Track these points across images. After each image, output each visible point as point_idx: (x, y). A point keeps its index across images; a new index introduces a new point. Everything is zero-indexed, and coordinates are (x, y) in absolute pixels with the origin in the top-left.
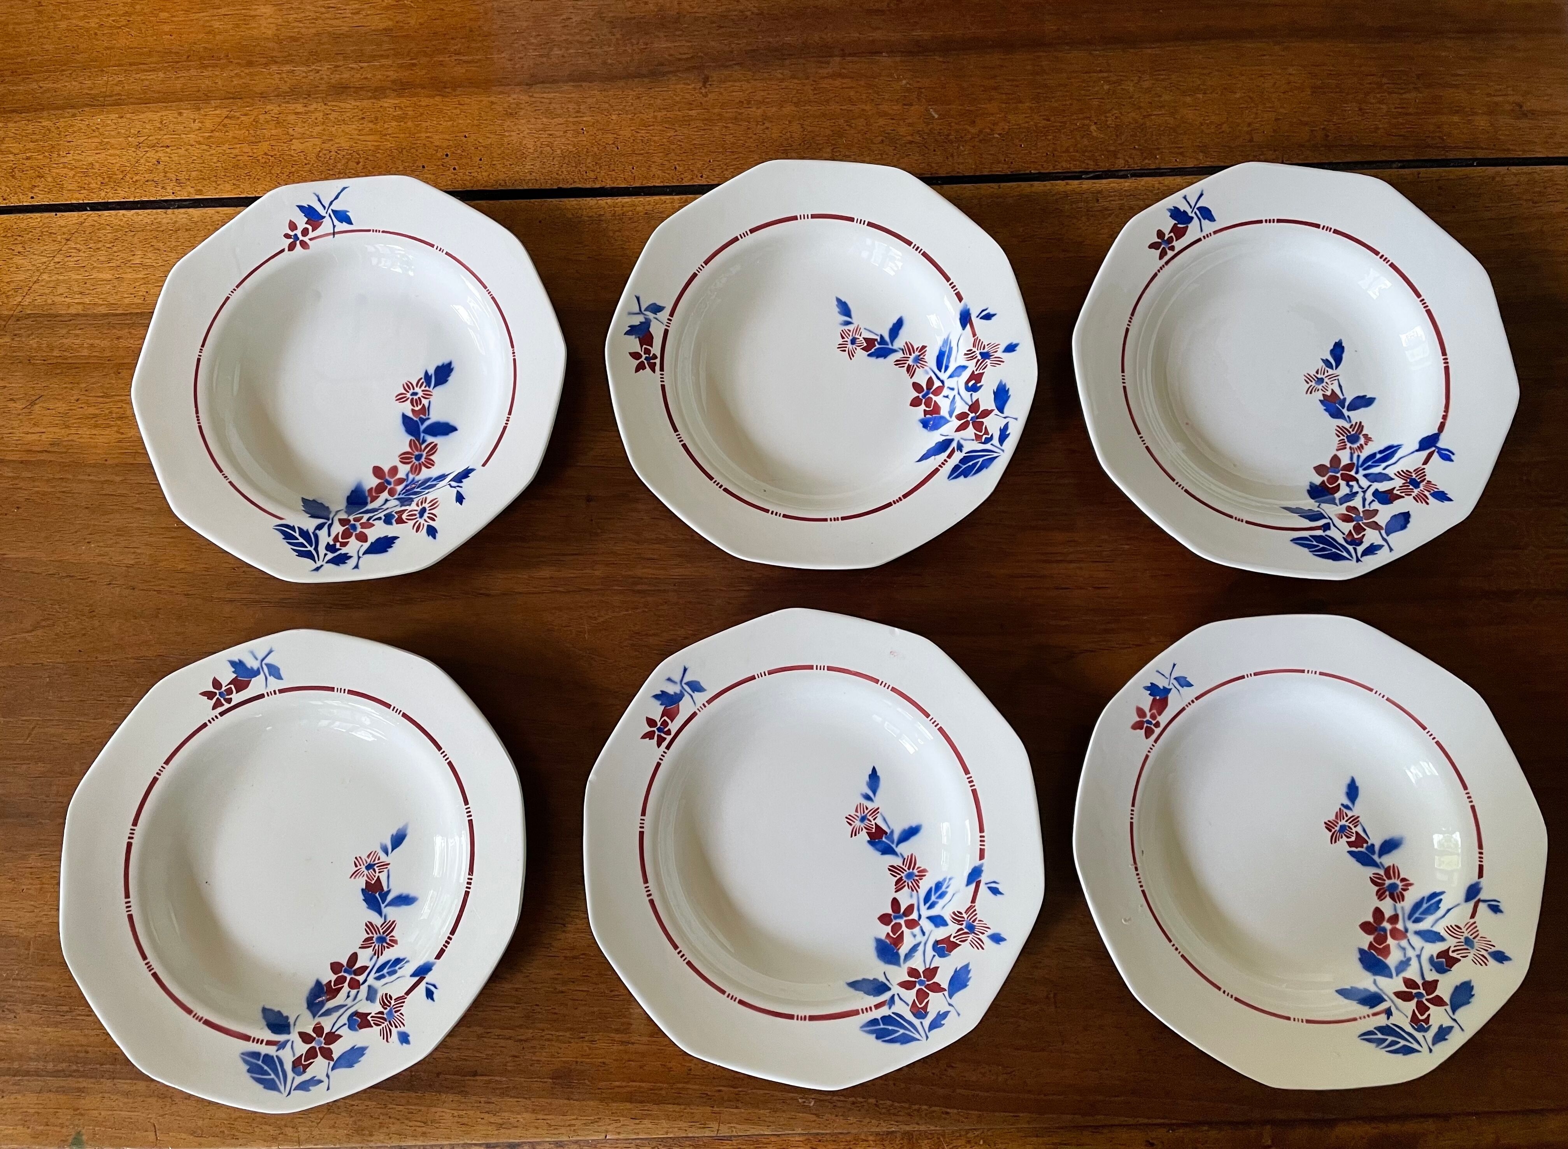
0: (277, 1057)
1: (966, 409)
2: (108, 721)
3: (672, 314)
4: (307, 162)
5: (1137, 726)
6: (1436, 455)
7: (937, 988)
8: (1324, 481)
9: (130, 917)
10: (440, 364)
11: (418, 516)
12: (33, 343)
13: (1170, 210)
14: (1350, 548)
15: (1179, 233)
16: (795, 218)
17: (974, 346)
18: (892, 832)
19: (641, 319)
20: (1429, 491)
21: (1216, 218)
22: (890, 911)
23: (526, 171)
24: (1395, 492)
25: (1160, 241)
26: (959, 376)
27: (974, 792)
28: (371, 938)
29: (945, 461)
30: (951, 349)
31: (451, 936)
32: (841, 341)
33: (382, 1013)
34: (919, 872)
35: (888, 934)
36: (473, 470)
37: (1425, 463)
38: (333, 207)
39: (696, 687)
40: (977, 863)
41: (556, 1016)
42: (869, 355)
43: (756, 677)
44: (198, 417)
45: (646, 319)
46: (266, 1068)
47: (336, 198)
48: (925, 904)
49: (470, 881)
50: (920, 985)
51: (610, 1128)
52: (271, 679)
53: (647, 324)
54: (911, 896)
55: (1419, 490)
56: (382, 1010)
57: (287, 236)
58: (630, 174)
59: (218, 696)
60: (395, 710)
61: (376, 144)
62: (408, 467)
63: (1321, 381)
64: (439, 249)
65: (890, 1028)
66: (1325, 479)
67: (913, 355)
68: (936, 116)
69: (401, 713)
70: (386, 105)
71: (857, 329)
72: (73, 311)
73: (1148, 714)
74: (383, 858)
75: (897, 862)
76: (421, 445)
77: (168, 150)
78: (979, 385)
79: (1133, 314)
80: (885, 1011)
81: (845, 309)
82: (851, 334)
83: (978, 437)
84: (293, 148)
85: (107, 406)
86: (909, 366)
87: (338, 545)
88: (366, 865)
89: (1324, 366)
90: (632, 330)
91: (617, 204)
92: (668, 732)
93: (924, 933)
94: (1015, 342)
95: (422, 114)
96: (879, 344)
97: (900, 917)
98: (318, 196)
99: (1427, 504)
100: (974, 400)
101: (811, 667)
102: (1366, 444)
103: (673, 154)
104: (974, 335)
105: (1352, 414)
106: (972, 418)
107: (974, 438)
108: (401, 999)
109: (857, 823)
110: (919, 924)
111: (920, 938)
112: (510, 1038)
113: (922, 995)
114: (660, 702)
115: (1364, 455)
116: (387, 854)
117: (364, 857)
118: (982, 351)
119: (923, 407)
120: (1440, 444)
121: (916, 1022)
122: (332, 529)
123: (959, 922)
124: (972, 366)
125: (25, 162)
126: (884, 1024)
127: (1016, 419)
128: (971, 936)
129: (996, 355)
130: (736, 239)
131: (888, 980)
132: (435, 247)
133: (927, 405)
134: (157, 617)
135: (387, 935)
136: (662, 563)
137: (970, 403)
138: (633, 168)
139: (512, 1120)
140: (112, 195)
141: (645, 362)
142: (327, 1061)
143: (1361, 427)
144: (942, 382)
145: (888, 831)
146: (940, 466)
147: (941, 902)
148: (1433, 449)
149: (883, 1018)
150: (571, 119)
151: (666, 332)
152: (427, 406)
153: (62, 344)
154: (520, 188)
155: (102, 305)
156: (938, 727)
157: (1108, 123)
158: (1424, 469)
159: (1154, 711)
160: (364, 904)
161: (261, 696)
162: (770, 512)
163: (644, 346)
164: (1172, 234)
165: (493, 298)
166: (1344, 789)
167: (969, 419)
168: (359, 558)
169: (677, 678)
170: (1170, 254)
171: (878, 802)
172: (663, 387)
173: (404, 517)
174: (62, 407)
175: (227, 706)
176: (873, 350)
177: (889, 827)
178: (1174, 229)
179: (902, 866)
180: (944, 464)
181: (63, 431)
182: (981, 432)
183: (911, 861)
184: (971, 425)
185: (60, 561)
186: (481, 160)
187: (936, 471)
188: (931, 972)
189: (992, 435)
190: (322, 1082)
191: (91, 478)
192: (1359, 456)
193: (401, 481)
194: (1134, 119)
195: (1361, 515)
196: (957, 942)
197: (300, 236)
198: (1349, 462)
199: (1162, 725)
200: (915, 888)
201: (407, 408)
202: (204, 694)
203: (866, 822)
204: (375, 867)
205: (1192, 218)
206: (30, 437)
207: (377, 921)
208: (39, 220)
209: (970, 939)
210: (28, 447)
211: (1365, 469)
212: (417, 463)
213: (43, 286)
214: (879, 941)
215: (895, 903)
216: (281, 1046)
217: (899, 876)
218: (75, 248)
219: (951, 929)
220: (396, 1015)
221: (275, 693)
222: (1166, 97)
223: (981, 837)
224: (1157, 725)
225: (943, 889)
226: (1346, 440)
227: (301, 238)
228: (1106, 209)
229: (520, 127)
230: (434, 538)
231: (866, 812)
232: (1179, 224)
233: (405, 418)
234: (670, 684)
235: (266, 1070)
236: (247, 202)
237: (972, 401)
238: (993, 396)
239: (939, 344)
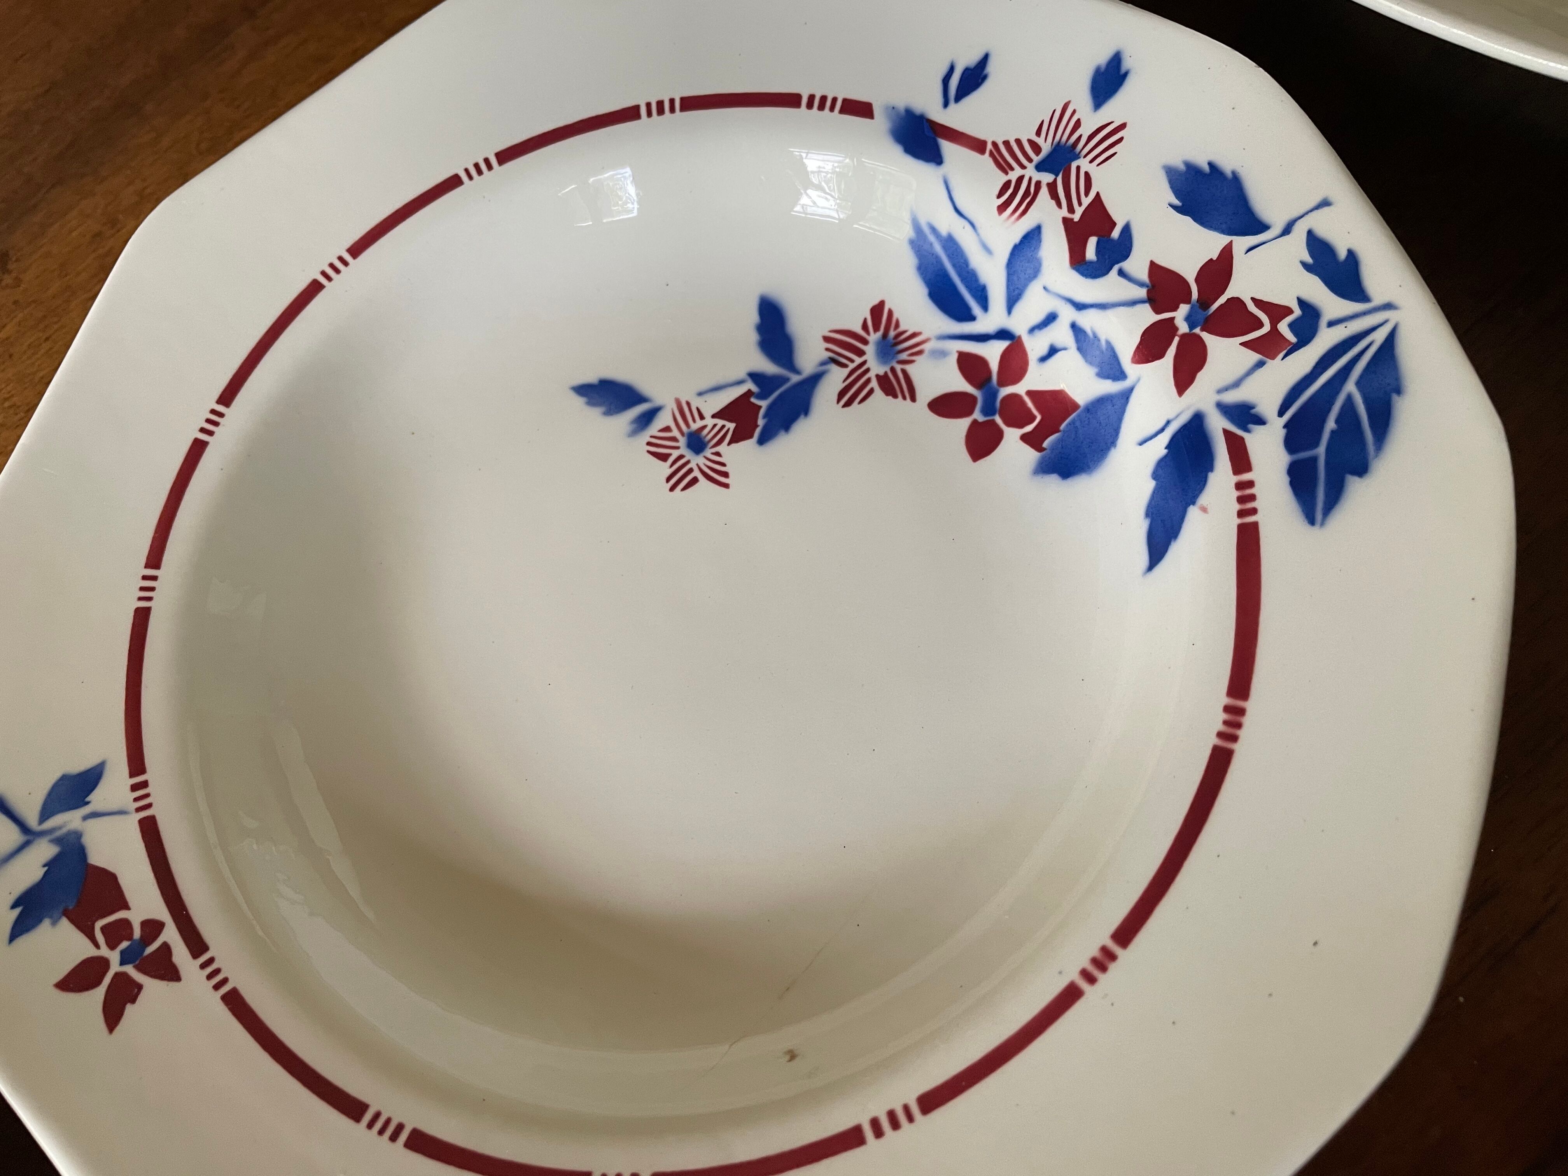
1: (1147, 316)
3: (137, 764)
16: (314, 289)
17: (1005, 168)
19: (42, 852)
26: (1036, 272)
29: (1244, 486)
30: (951, 244)
32: (665, 469)
42: (762, 441)
45: (58, 841)
53: (69, 854)
67: (870, 350)
71: (683, 410)
78: (1116, 234)
81: (613, 395)
82: (675, 433)
83: (1268, 346)
86: (883, 379)
94: (1105, 61)
96: (762, 396)
100: (1143, 275)
104: (978, 146)
106: (1190, 319)
107: (1255, 357)
118: (1036, 159)
119: (1012, 435)
124: (1047, 214)
127: (1325, 203)
129: (1085, 131)
130: (198, 448)
133: (1019, 418)
137: (1142, 293)
141: (130, 969)
144: (1003, 334)
146: (1241, 514)
151: (149, 829)
163: (96, 926)
167: (1183, 327)
172: (232, 999)
176: (761, 422)
180: (1251, 499)
182: (1260, 326)
184: (1208, 337)
187: (1248, 537)
189: (1301, 303)
237: (1141, 284)
238: (1188, 219)
239: (908, 262)
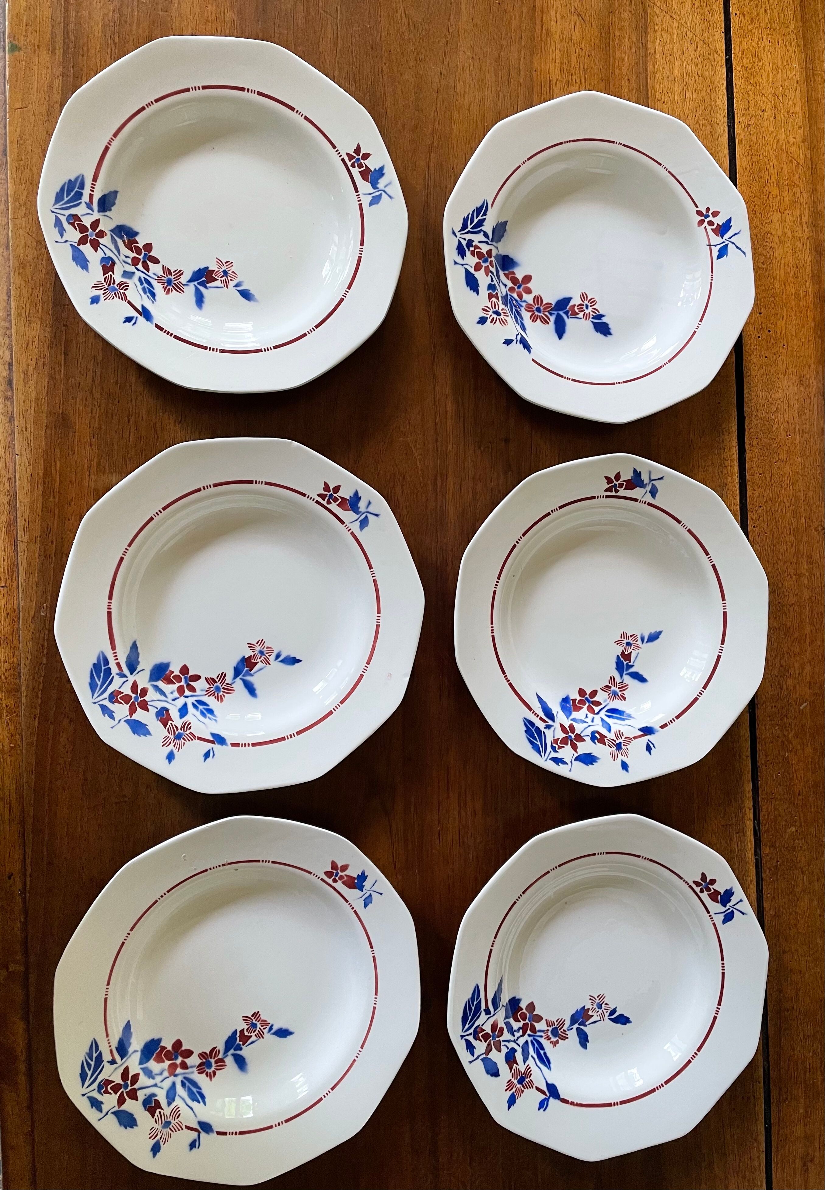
0: (81, 203)
1: (577, 731)
2: (336, 72)
3: (650, 504)
4: (764, 224)
5: (334, 865)
6: (543, 1097)
7: (132, 710)
8: (522, 1009)
9: (187, 90)
10: (610, 326)
11: (494, 310)
12: (625, 15)
13: (731, 889)
14: (471, 1031)
15: (714, 896)
16: (723, 599)
17: (626, 738)
18: (252, 675)
19: (646, 481)
20: (515, 1092)
21: (725, 925)
22: (191, 673)
23: (758, 392)
24: (515, 1065)
25: (708, 881)
26: (603, 725)
27: (283, 739)
28: (170, 274)
29: (538, 716)
30: (623, 720)
31: (173, 336)
32: (629, 634)
33: (114, 283)
34: (221, 696)
35: (173, 672)
36: (529, 351)
37: (537, 1089)
38: (730, 245)
39: (364, 523)
40: (229, 742)
41: (110, 416)
42: (618, 656)
43: (371, 570)
44: (570, 141)
45: (646, 484)
46: (72, 194)
47: (737, 247)
48: (196, 701)
49: (215, 350)
50: (135, 697)
51: (24, 458)
52: (370, 198)
53: (642, 485)
54: (202, 690)
55: (517, 1083)
56: (117, 283)
57: (708, 210)
58: (756, 472)
59: (357, 157)
60: (346, 293)
61: (778, 277)
62: (531, 302)
63: (600, 1007)
64: (699, 326)
65: (102, 675)
66: (524, 1011)
67: (618, 691)
68: (801, 708)
69: (344, 297)
70: (808, 284)
71: (638, 647)
72: (649, 45)
73: (343, 874)
74: (232, 284)
75: (229, 679)
76: (548, 312)
77: (773, 118)
78: (596, 741)
79: (651, 860)
80: (115, 670)
81: (654, 637)
82: (635, 642)
83: (556, 741)
84: (775, 213)
85: (577, 71)
86: (610, 687)
87: (472, 249)
88: (227, 270)
89: (611, 1009)
90: (637, 474)
91: (733, 462)
92: (329, 503)
93: (174, 700)
94: (629, 769)
95: (801, 312)
96: (627, 664)
97: (186, 682)
98: (738, 233)
99: (506, 1090)
100: (584, 738)
101: (379, 612)
102: (551, 1042)
103: (771, 504)
104: (635, 738)
105: (574, 1031)
106: (571, 736)
107: (556, 738)
108: (124, 297)
109: (258, 648)
110: (181, 696)
111: (170, 697)
112: (93, 381)
113: (126, 699)
114: (352, 496)
115: (543, 1041)
116: (235, 286)
117: (233, 269)
118: (622, 744)
119: (578, 698)
120: (552, 1100)
121: (106, 695)
122: (484, 244)
123: (183, 727)
124: (611, 736)
125: (763, 9)
126: (104, 669)
127: (570, 771)
128: (172, 737)
129: (619, 755)
130: (707, 553)
131: (138, 673)
132: (700, 323)
133: (580, 702)
134: (416, 110)
135: (173, 286)
136: (458, 497)
137: (582, 735)
138: (760, 474)
139: (30, 382)
140: (738, 75)
141: (613, 484)
142: (77, 241)
143: (564, 1038)
144: (598, 713)
145: (252, 672)
146: (534, 711)
147: (198, 714)
148: (548, 1095)
149: (110, 669)
150: (797, 426)
151: (636, 500)
152: (578, 316)
153: (624, 38)
154: (745, 387)
155: (654, 68)
156: (333, 711)
157: (797, 841)
158: (533, 1088)
159: (345, 878)
160: (196, 269)
161: (356, 190)
162: (498, 580)
163: (625, 483)
164: (713, 891)
165: (661, 367)
166: (285, 1026)
167: (570, 734)
168: (463, 265)
169: (371, 509)
170: (698, 890)
171: (275, 665)
172: (594, 498)
173: (494, 299)
174: (576, 37)
175: (349, 164)
176: (622, 659)
177: (255, 673)
178: (717, 892)
179: (226, 682)
180: (535, 715)
181: (558, 38)
182: (560, 743)
183: (229, 690)
184: (565, 735)
185: (459, 35)
186: (766, 357)
187: (530, 709)
188: (144, 706)
189: (558, 752)
190: (62, 237)
191: (522, 59)
192: (541, 1037)
193: (520, 296)
194: (800, 861)
195: (497, 1039)
196: (168, 726)
197: (708, 219)
198: (537, 1029)
199: (334, 885)
200: (209, 693)
201: (576, 301)
202: (359, 147)
203: (259, 655)
204: (225, 277)
205: (725, 906)
206: (553, 13)
207: (184, 279)
208: (719, 19)
209: (170, 736)
210: (545, 10)
211: (531, 1041)
212: (534, 309)
213: (669, 22)
214: (167, 665)
215: (197, 678)
216: (89, 206)
217: (217, 680)
218: (697, 47)
219: (177, 721)
220: (113, 293)
221: (359, 201)
222: (817, 885)
223: (249, 744)
224: (335, 881)
225: (208, 715)
226: (554, 1027)
227: (707, 220)
228: (731, 840)
229: (791, 387)
230: (478, 323)
231: (267, 655)
232: (721, 896)
233: (569, 299)
234: (366, 503)
235: (70, 194)
236: (733, 178)
237: (584, 736)
238: (588, 753)
239: (628, 711)
